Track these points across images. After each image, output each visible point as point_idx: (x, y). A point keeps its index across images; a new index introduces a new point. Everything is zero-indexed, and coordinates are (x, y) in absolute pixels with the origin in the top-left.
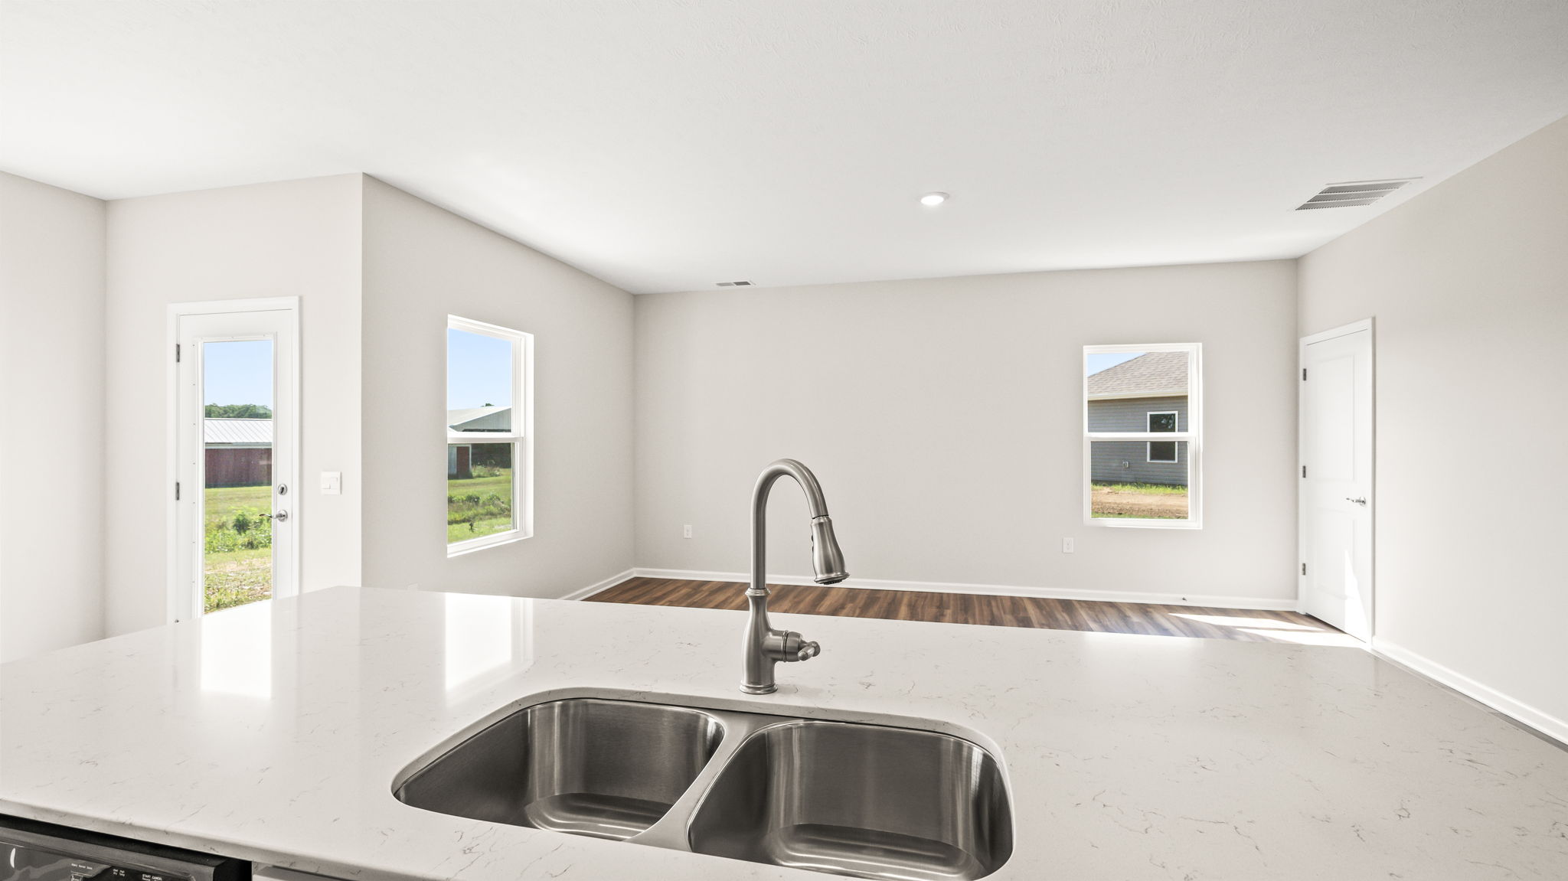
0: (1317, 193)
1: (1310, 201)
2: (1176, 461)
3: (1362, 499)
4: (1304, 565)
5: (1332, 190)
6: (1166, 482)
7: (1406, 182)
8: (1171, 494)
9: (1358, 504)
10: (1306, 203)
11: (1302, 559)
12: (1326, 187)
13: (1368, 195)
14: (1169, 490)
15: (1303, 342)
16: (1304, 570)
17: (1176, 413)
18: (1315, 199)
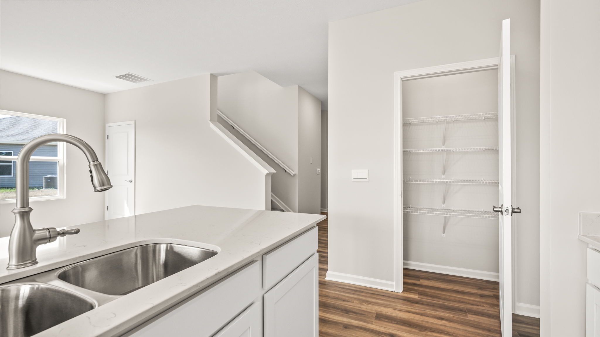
0: (124, 74)
1: (120, 76)
2: (12, 176)
3: (131, 180)
4: (107, 207)
5: (129, 75)
6: (6, 186)
7: (149, 80)
8: (10, 192)
9: (129, 182)
10: (119, 76)
11: (106, 205)
12: (127, 73)
13: (138, 80)
14: (8, 190)
15: (107, 125)
16: (107, 208)
17: (12, 152)
18: (122, 76)
